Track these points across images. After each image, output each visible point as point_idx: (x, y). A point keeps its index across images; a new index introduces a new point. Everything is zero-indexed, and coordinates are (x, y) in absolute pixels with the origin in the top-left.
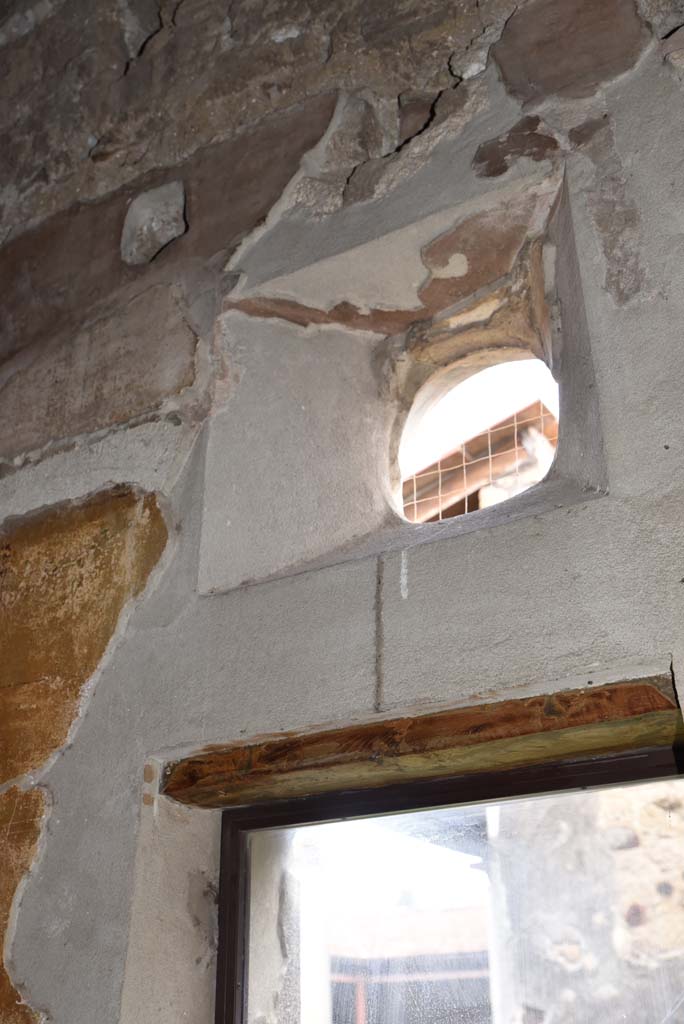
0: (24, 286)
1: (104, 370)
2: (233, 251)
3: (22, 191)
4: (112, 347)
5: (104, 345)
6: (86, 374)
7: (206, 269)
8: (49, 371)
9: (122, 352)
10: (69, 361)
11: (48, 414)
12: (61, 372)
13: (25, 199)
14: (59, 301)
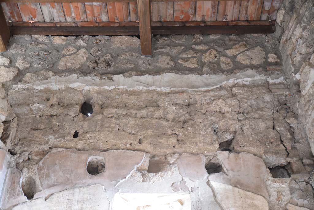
0: (57, 168)
1: (83, 201)
2: (117, 183)
3: (56, 138)
4: (86, 196)
5: (83, 194)
6: (78, 200)
7: (111, 184)
8: (67, 195)
9: (89, 198)
10: (73, 194)
11: (67, 207)
12: (70, 197)
13: (56, 141)
14: (68, 176)
